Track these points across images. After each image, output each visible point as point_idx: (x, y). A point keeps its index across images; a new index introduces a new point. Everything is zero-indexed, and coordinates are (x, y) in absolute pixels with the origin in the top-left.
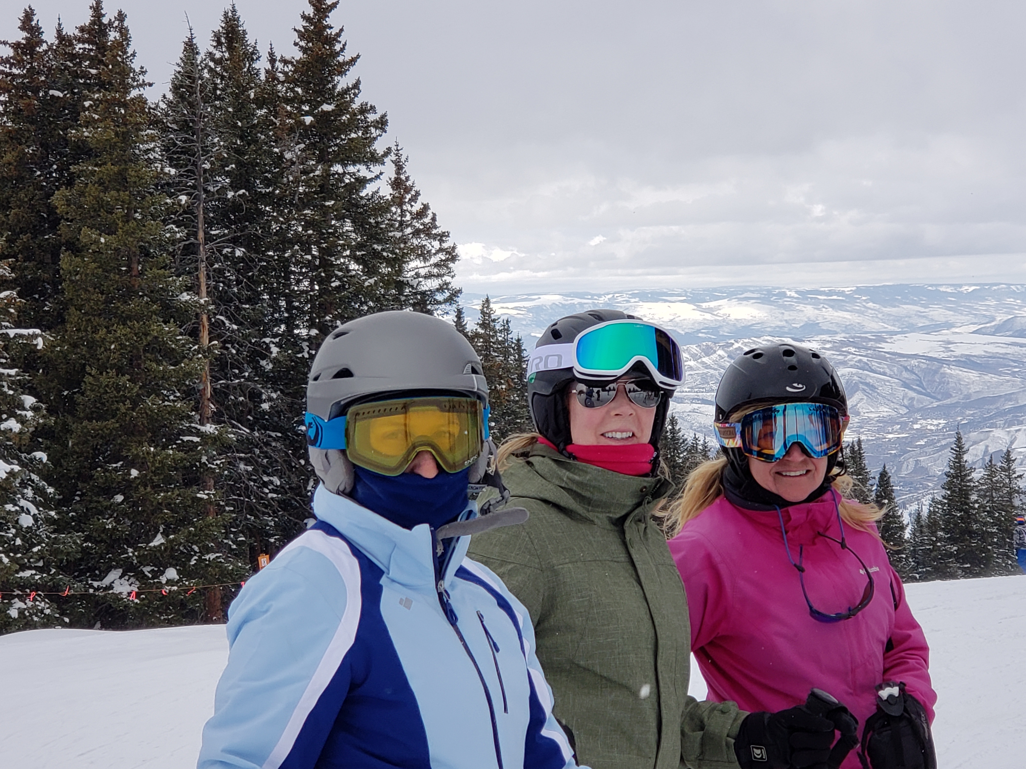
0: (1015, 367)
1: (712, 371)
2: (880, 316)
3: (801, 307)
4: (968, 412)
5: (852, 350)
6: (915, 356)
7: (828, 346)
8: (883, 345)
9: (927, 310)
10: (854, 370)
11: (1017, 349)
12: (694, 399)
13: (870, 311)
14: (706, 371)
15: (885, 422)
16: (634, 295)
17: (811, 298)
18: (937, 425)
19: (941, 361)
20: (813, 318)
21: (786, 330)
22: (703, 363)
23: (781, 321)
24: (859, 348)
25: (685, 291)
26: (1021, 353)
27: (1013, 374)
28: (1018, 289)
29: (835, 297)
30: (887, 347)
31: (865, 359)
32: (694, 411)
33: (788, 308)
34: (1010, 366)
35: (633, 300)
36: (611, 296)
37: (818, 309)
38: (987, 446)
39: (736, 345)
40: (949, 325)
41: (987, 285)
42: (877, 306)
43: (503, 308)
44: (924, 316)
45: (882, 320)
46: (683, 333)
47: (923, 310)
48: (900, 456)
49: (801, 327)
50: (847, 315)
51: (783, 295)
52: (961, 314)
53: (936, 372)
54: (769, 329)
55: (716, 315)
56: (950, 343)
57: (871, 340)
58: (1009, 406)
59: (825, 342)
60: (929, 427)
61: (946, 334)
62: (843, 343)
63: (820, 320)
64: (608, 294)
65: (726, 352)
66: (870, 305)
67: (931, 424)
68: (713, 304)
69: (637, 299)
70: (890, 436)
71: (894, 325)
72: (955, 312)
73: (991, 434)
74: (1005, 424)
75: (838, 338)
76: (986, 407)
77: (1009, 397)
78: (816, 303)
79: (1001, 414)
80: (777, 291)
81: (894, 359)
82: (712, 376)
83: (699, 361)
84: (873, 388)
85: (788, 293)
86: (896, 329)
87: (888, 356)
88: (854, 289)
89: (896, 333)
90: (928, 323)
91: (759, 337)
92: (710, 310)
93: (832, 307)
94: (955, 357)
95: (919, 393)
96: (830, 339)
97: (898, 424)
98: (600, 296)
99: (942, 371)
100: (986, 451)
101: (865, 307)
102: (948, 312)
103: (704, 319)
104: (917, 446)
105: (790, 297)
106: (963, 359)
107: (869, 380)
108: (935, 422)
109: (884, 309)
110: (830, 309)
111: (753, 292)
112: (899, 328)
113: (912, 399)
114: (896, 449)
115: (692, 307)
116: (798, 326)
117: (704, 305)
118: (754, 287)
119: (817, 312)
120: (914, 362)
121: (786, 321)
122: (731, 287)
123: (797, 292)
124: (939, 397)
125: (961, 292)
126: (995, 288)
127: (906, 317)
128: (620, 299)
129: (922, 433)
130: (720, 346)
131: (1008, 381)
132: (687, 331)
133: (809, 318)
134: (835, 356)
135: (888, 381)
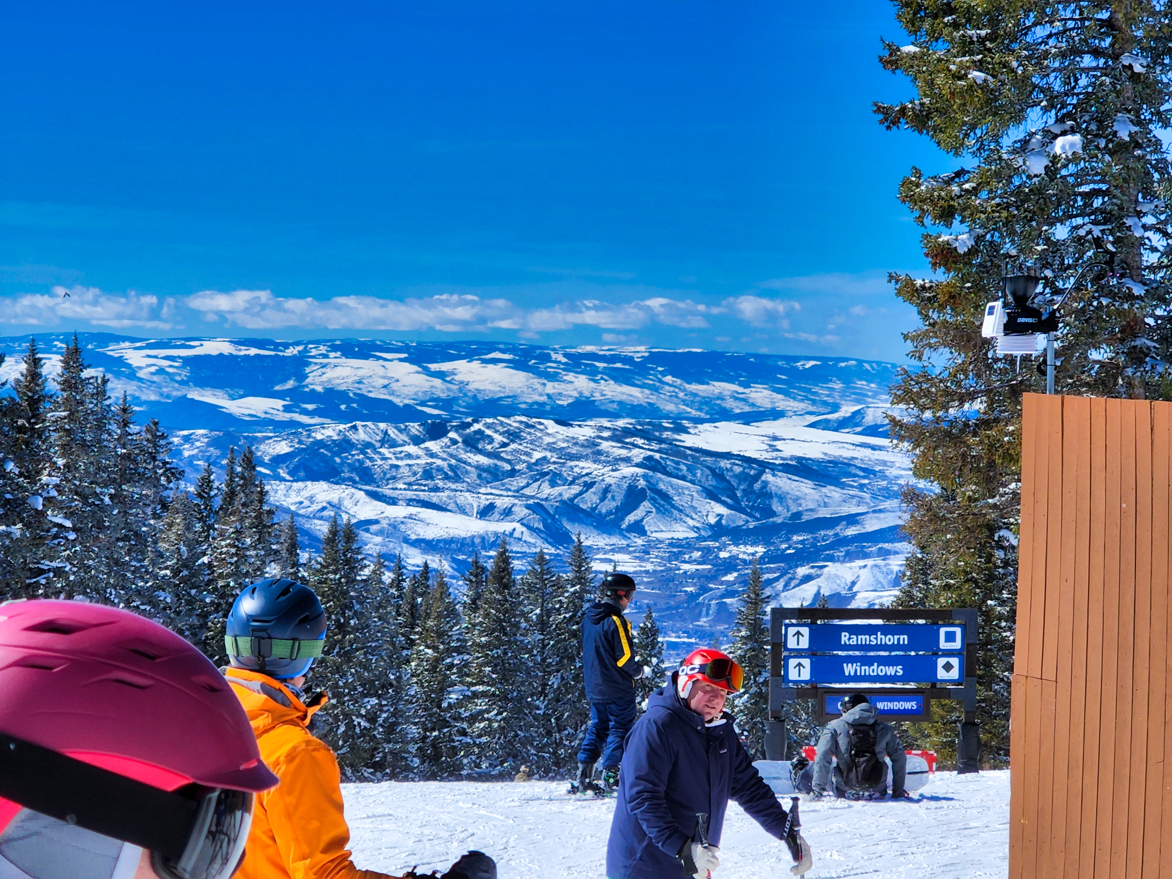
0: (864, 477)
1: (439, 462)
2: (681, 395)
3: (570, 376)
4: (795, 538)
5: (640, 441)
6: (728, 456)
7: (606, 434)
8: (683, 437)
9: (747, 391)
10: (640, 471)
11: (868, 452)
12: (411, 500)
13: (667, 388)
14: (430, 460)
15: (680, 546)
16: (334, 348)
17: (586, 365)
18: (753, 554)
19: (763, 465)
20: (587, 394)
21: (548, 408)
22: (427, 449)
23: (541, 395)
24: (649, 439)
25: (407, 345)
26: (873, 458)
27: (861, 487)
28: (873, 369)
29: (619, 365)
30: (688, 440)
31: (657, 456)
32: (410, 517)
33: (553, 377)
34: (856, 475)
35: (332, 355)
36: (300, 348)
37: (595, 381)
38: (820, 587)
39: (476, 427)
40: (775, 414)
41: (831, 359)
42: (679, 381)
43: (149, 356)
44: (743, 400)
45: (684, 401)
46: (401, 404)
47: (740, 389)
48: (698, 595)
49: (569, 405)
50: (635, 392)
51: (547, 358)
52: (794, 399)
53: (756, 478)
54: (523, 406)
55: (449, 382)
56: (775, 438)
57: (666, 429)
58: (851, 531)
59: (601, 428)
60: (741, 556)
61: (768, 427)
62: (627, 432)
63: (597, 396)
64: (298, 344)
65: (460, 435)
66: (669, 379)
67: (745, 553)
68: (445, 366)
69: (338, 354)
70: (686, 567)
71: (700, 409)
72: (786, 396)
73: (826, 570)
74: (845, 556)
75: (621, 423)
76: (822, 533)
77: (852, 519)
78: (592, 373)
79: (841, 541)
80: (538, 351)
81: (698, 458)
82: (439, 469)
83: (422, 446)
84: (666, 497)
85: (554, 356)
86: (703, 415)
87: (689, 452)
88: (646, 354)
89: (702, 421)
90: (747, 409)
91: (508, 417)
92: (441, 375)
93: (616, 380)
94: (782, 459)
95: (729, 507)
96: (608, 425)
97: (698, 550)
98: (286, 346)
99: (763, 478)
100: (818, 594)
101: (660, 381)
102: (775, 395)
103: (432, 387)
104: (722, 583)
105: (555, 362)
106: (794, 463)
107: (661, 486)
108: (751, 549)
109: (687, 386)
110: (612, 382)
111: (503, 351)
112: (707, 413)
113: (720, 516)
114: (694, 585)
115: (416, 368)
116: (565, 403)
117: (434, 367)
118: (505, 343)
119: (592, 385)
120: (724, 464)
121: (548, 395)
122: (475, 343)
123: (565, 355)
124: (758, 515)
125: (796, 368)
126: (843, 364)
127: (718, 398)
128: (314, 352)
129: (730, 565)
130: (453, 427)
131: (853, 497)
132: (407, 402)
133: (581, 393)
134: (615, 449)
135: (688, 488)
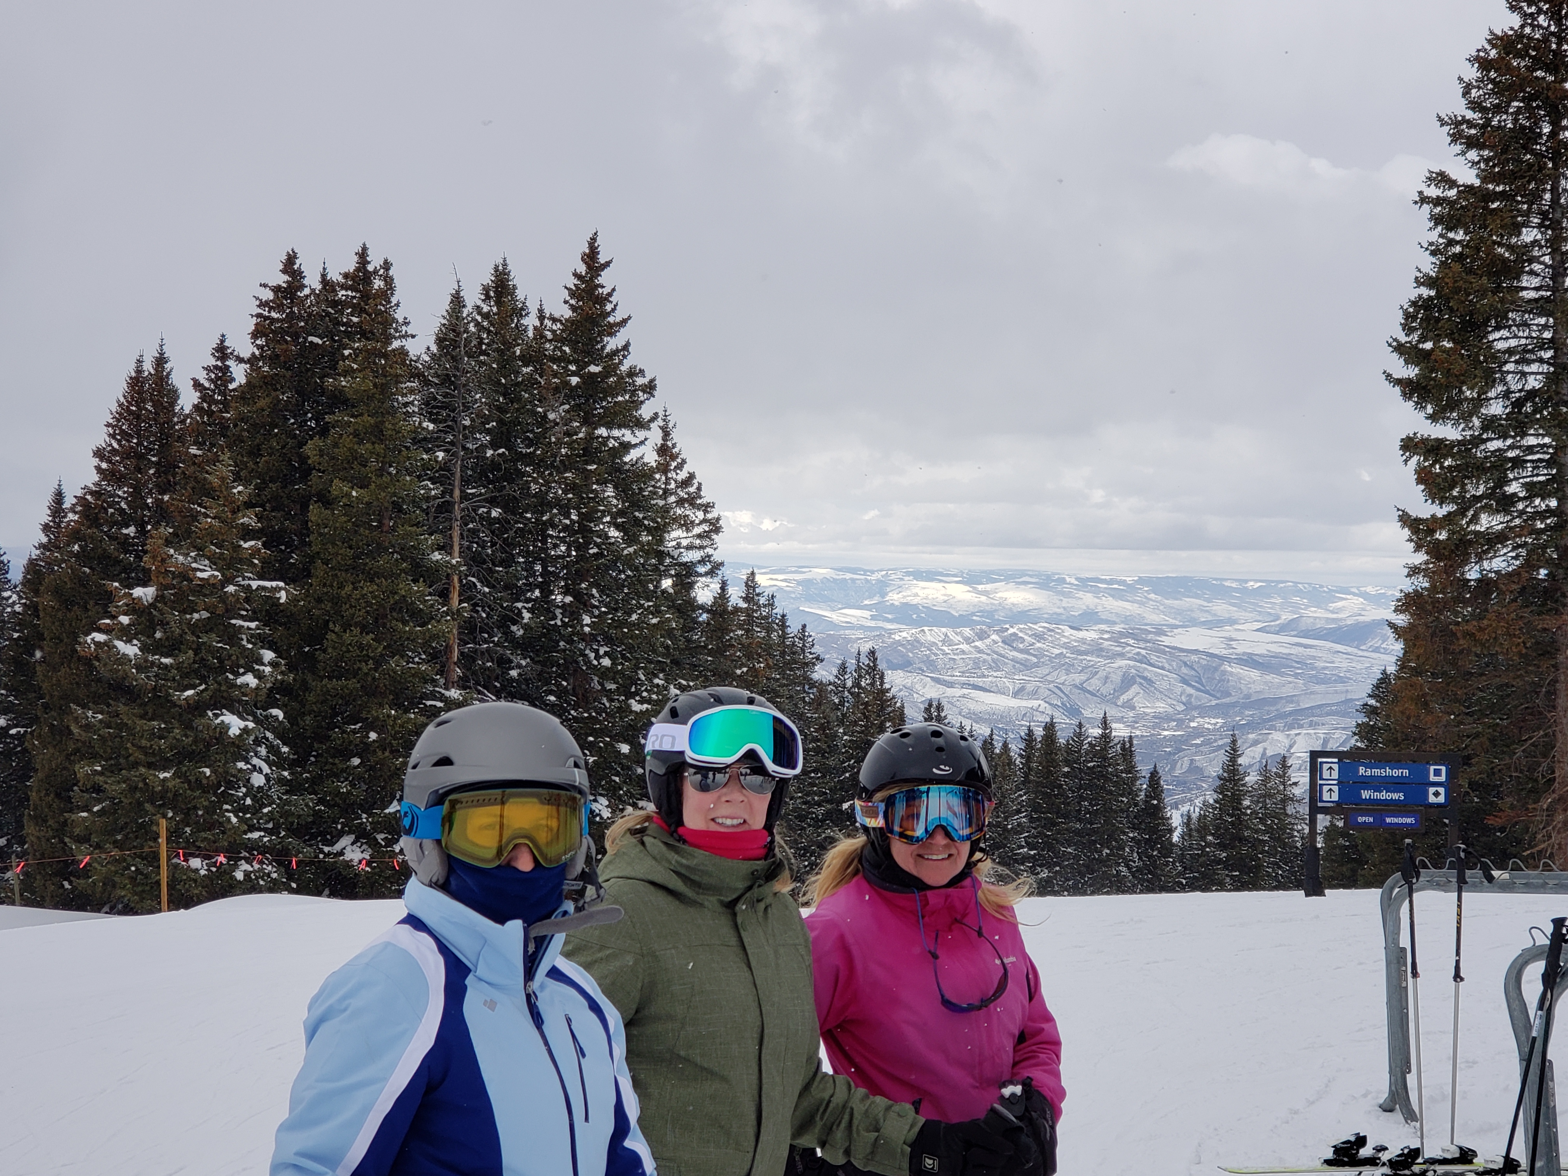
0: (1298, 668)
1: (985, 656)
2: (1161, 608)
3: (1080, 594)
4: (1247, 712)
5: (1131, 642)
6: (1196, 652)
7: (1106, 636)
8: (1163, 638)
9: (1210, 605)
10: (1131, 663)
11: (1301, 649)
12: (964, 684)
13: (1151, 603)
14: (978, 655)
15: (1163, 718)
16: (908, 574)
17: (1091, 586)
18: (1215, 724)
19: (1222, 658)
20: (1092, 607)
21: (1064, 617)
22: (976, 647)
23: (1059, 608)
24: (1137, 640)
25: (961, 571)
26: (1305, 654)
27: (1296, 676)
28: (1305, 588)
29: (1116, 586)
30: (1167, 641)
31: (1143, 652)
32: (964, 696)
33: (1068, 595)
34: (1292, 667)
35: (906, 578)
36: (884, 573)
37: (1098, 598)
38: (1265, 749)
39: (1011, 631)
40: (1232, 622)
41: (1273, 582)
42: (1159, 598)
43: (771, 579)
44: (1207, 611)
45: (1163, 612)
46: (957, 615)
47: (1206, 604)
48: (1175, 754)
49: (1079, 615)
50: (1127, 605)
51: (1063, 581)
52: (1245, 610)
53: (1216, 669)
54: (1045, 616)
55: (992, 599)
56: (1232, 640)
57: (1150, 632)
58: (1290, 708)
59: (1103, 632)
60: (1206, 726)
61: (1229, 631)
62: (1122, 634)
63: (1100, 609)
64: (881, 571)
65: (1000, 636)
66: (1152, 596)
67: (1209, 723)
68: (989, 587)
69: (911, 578)
70: (1166, 733)
71: (1175, 619)
72: (1239, 608)
73: (1270, 737)
74: (1284, 727)
75: (1117, 628)
76: (1266, 708)
77: (1290, 699)
78: (1096, 591)
79: (1282, 716)
80: (1057, 576)
81: (1174, 654)
82: (985, 661)
83: (973, 645)
84: (1150, 682)
85: (1068, 580)
86: (1177, 623)
87: (1167, 650)
88: (1136, 578)
89: (1177, 627)
90: (1210, 618)
91: (1036, 624)
92: (985, 593)
93: (1113, 596)
94: (1237, 654)
95: (1198, 690)
96: (1108, 629)
97: (1174, 721)
98: (873, 572)
99: (1222, 668)
100: (1264, 754)
101: (1146, 598)
102: (1231, 608)
103: (980, 602)
104: (1192, 745)
105: (1069, 584)
106: (1245, 658)
107: (1146, 674)
108: (1213, 721)
109: (1166, 601)
110: (1111, 599)
111: (1031, 576)
112: (1180, 621)
113: (1190, 696)
114: (1171, 746)
115: (967, 588)
116: (1077, 614)
117: (980, 587)
118: (1032, 571)
119: (1098, 601)
120: (1194, 658)
121: (1064, 608)
122: (1011, 570)
123: (1077, 579)
124: (1218, 695)
125: (1246, 588)
126: (1282, 585)
127: (1189, 610)
128: (893, 577)
129: (1198, 732)
130: (994, 631)
131: (1290, 683)
132: (961, 613)
133: (1088, 607)
134: (1113, 648)
135: (1166, 676)
